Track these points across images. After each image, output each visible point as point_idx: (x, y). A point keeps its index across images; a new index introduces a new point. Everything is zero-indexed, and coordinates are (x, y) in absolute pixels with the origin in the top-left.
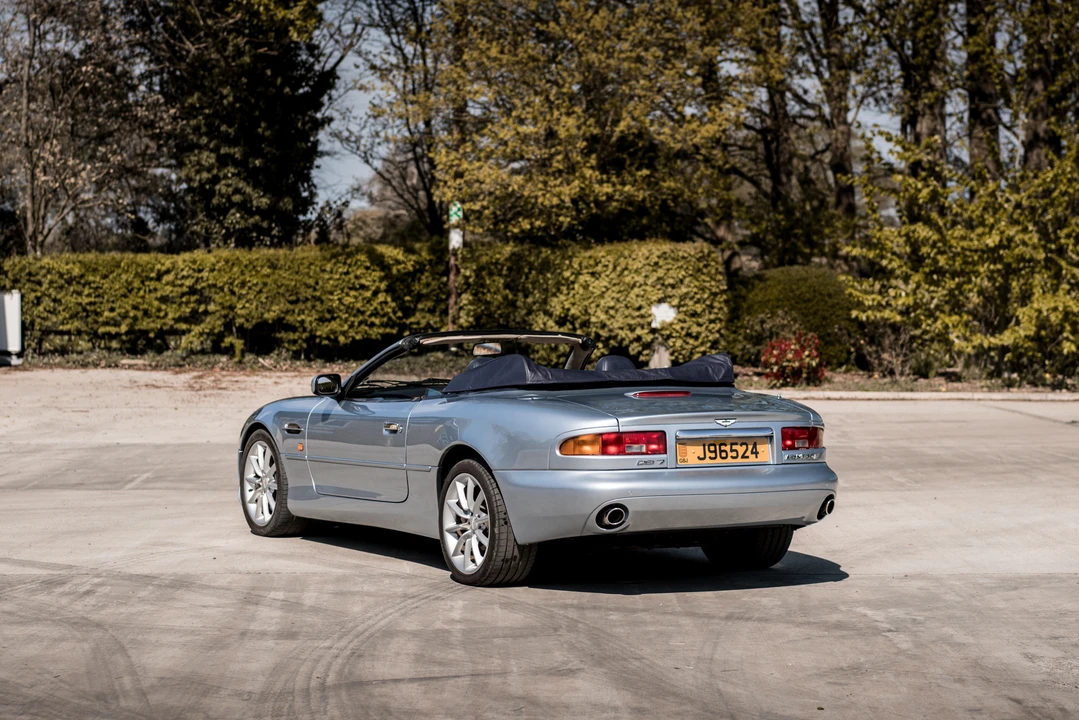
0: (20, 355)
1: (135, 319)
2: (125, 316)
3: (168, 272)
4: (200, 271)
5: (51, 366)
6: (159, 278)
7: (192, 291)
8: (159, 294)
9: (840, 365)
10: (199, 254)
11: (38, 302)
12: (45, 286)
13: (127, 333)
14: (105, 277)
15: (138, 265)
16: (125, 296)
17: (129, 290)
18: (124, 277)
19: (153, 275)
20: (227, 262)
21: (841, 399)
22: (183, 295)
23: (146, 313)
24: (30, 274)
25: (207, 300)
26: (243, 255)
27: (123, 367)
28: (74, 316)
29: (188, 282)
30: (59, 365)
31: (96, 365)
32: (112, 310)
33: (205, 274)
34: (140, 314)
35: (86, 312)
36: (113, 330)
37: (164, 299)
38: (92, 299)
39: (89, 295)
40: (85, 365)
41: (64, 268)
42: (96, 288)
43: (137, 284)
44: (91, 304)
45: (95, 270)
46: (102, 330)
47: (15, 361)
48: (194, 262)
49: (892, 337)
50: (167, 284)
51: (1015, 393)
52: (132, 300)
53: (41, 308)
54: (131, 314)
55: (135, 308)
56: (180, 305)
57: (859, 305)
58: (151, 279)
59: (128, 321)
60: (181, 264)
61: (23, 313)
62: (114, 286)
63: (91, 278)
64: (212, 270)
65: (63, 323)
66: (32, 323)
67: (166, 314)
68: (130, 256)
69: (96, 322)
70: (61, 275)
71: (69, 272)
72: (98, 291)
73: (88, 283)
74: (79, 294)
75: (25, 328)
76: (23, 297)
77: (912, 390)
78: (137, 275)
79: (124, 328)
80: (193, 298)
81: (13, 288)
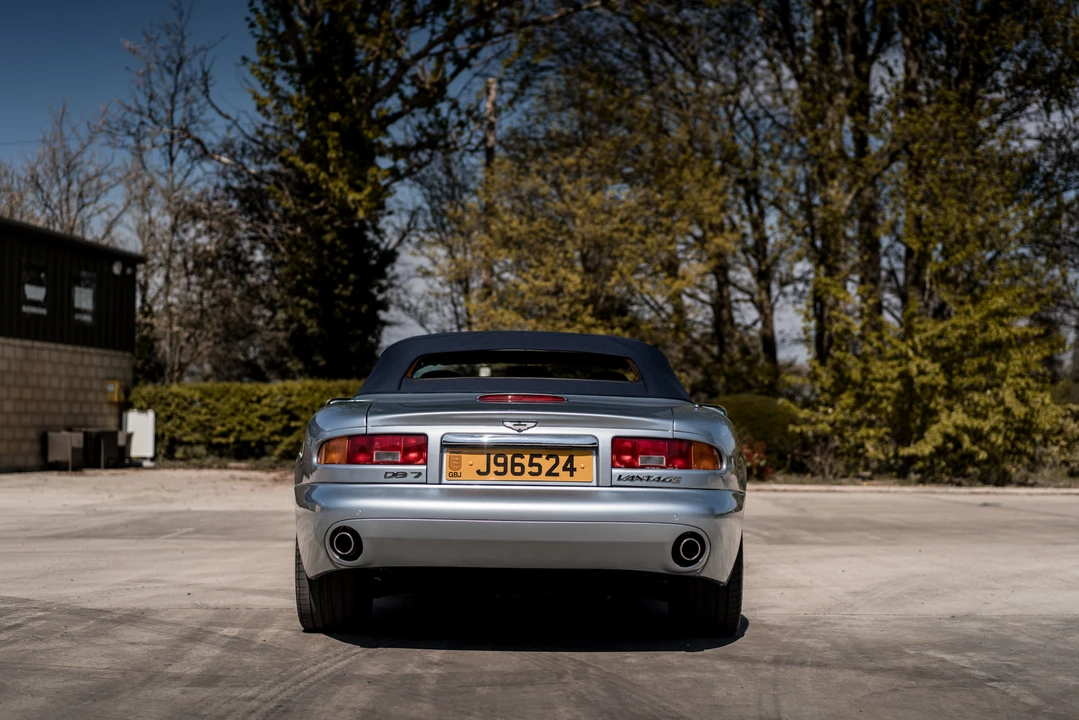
0: (153, 459)
1: (240, 432)
2: (231, 431)
3: (265, 397)
4: (290, 395)
5: (174, 468)
6: (259, 401)
7: (284, 411)
8: (259, 413)
9: (779, 469)
10: (289, 383)
11: (169, 418)
12: (173, 406)
13: (234, 443)
14: (218, 400)
15: (243, 391)
16: (233, 415)
17: (236, 410)
18: (233, 400)
19: (254, 399)
20: (310, 388)
21: (785, 491)
22: (277, 414)
23: (249, 428)
24: (162, 398)
25: (296, 418)
26: (323, 384)
27: (231, 468)
28: (194, 430)
29: (281, 404)
30: (180, 467)
31: (210, 467)
32: (223, 425)
33: (294, 398)
34: (244, 428)
35: (203, 427)
36: (223, 440)
37: (264, 418)
38: (208, 417)
39: (206, 414)
40: (201, 467)
41: (187, 394)
42: (211, 410)
43: (242, 405)
44: (208, 420)
45: (210, 395)
46: (215, 440)
47: (147, 464)
48: (285, 389)
49: (823, 444)
50: (266, 405)
51: (921, 488)
52: (239, 417)
53: (169, 424)
54: (238, 428)
55: (241, 423)
56: (274, 422)
57: (795, 421)
58: (252, 402)
59: (235, 434)
60: (275, 390)
61: (157, 427)
62: (225, 407)
63: (207, 401)
64: (299, 395)
65: (185, 435)
66: (163, 435)
67: (264, 430)
68: (237, 385)
69: (210, 434)
70: (185, 399)
71: (191, 396)
72: (213, 412)
73: (205, 405)
74: (199, 413)
75: (158, 439)
76: (156, 415)
77: (840, 484)
78: (243, 399)
79: (232, 439)
80: (286, 417)
81: (149, 407)
